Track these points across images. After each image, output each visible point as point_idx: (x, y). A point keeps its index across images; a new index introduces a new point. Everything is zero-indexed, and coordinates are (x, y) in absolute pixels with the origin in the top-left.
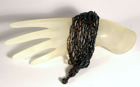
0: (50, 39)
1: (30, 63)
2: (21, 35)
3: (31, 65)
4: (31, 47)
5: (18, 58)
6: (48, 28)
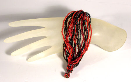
4: (24, 47)
5: (16, 55)
6: (44, 27)
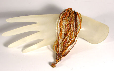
0: (38, 31)
1: (22, 51)
3: (23, 53)
5: (12, 47)
6: (37, 22)
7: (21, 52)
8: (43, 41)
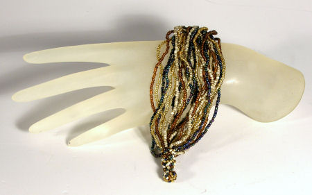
1: (68, 142)
2: (53, 79)
3: (69, 147)
5: (41, 131)
6: (108, 63)
7: (65, 144)
8: (125, 114)
